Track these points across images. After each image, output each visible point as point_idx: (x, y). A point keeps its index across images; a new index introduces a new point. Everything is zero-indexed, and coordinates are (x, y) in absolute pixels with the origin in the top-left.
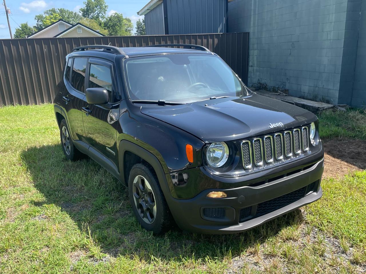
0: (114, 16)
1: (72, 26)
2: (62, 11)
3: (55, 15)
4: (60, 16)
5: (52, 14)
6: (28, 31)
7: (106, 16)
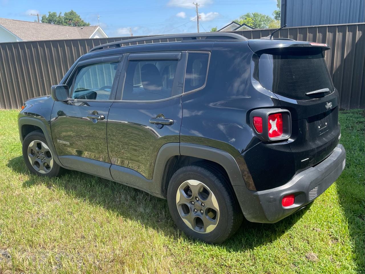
1: (239, 26)
2: (255, 15)
3: (248, 19)
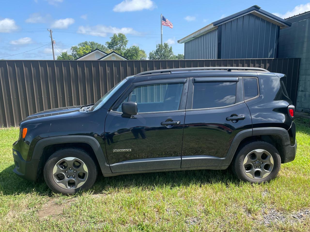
0: (133, 48)
1: (107, 55)
2: (92, 44)
3: (86, 46)
4: (91, 47)
5: (84, 46)
6: (67, 58)
7: (126, 48)
